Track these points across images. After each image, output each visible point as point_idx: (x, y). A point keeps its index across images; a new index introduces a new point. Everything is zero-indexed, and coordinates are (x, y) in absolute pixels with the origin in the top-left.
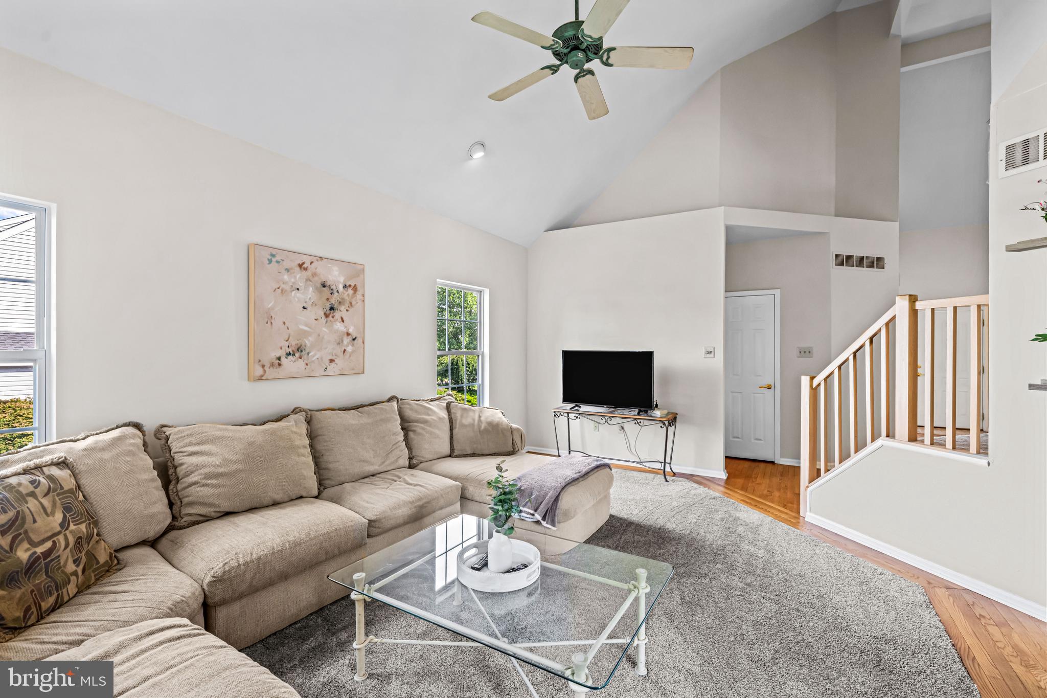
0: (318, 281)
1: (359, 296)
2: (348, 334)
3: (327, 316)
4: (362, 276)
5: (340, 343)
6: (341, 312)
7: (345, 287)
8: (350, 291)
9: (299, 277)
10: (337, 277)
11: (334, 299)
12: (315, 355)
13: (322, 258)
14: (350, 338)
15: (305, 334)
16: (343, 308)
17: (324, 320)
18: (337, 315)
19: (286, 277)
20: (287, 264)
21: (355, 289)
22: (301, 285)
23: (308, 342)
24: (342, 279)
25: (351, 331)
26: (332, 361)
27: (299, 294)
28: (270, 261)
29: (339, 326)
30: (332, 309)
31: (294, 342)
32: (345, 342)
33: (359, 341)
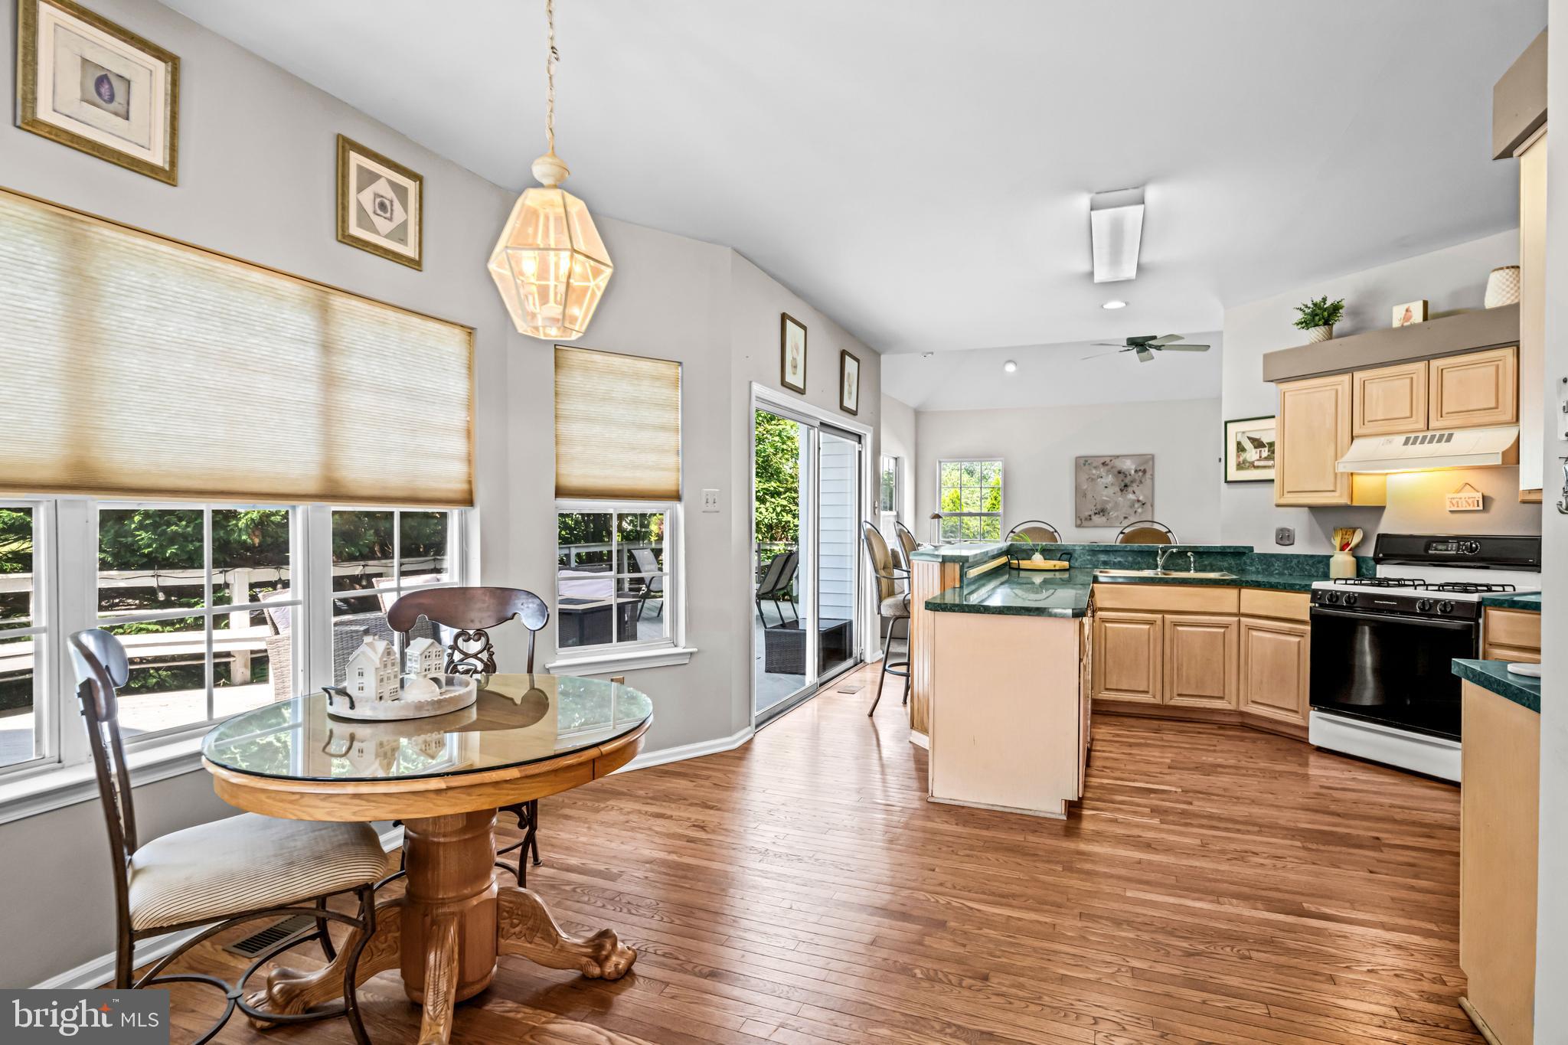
0: (1115, 471)
1: (1148, 475)
2: (1138, 501)
3: (1122, 490)
4: (1151, 463)
5: (1132, 506)
6: (1134, 487)
7: (1136, 471)
8: (1140, 474)
9: (1103, 471)
10: (1129, 466)
11: (1127, 481)
12: (1113, 514)
13: (1118, 457)
14: (1140, 504)
15: (1107, 502)
16: (1134, 485)
17: (1120, 493)
18: (1130, 489)
19: (1094, 472)
20: (1094, 465)
21: (1144, 472)
22: (1104, 474)
23: (1109, 506)
24: (1133, 467)
25: (1141, 498)
26: (1125, 518)
27: (1102, 480)
28: (1085, 465)
29: (1131, 496)
30: (1126, 486)
31: (1099, 507)
32: (1137, 505)
33: (1148, 505)
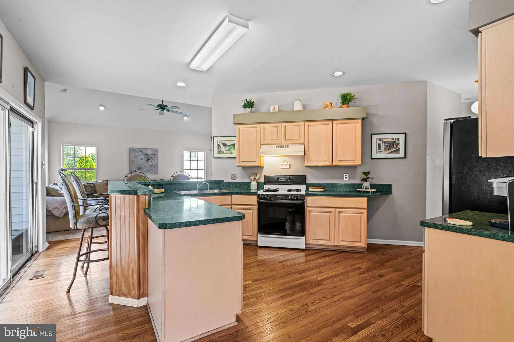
0: (145, 154)
1: (156, 156)
2: (153, 165)
3: (147, 161)
4: (157, 152)
5: (151, 167)
6: (151, 160)
7: (152, 154)
8: (154, 155)
9: (140, 153)
10: (150, 152)
11: (149, 158)
12: (144, 169)
13: (146, 149)
14: (153, 166)
15: (141, 165)
16: (151, 159)
17: (146, 162)
18: (150, 161)
19: (137, 154)
20: (137, 151)
21: (155, 155)
22: (140, 155)
23: (142, 167)
24: (151, 153)
25: (154, 164)
26: (148, 171)
27: (140, 157)
28: (133, 151)
29: (150, 163)
30: (148, 159)
31: (139, 167)
32: (152, 167)
33: (156, 166)
